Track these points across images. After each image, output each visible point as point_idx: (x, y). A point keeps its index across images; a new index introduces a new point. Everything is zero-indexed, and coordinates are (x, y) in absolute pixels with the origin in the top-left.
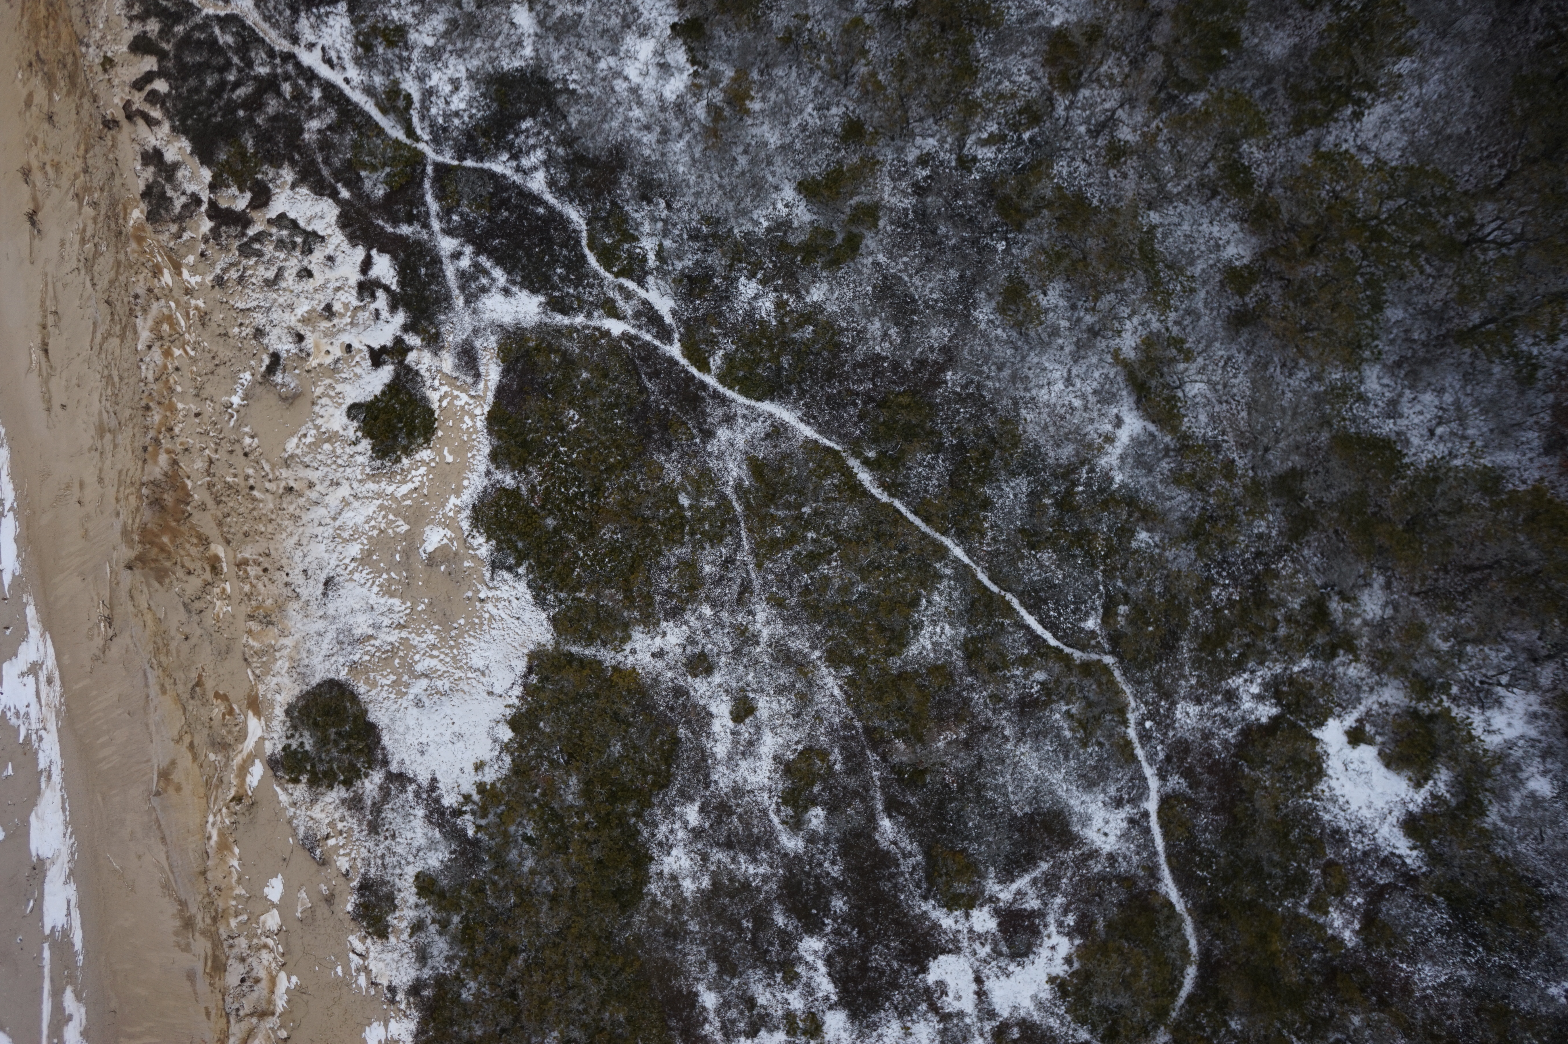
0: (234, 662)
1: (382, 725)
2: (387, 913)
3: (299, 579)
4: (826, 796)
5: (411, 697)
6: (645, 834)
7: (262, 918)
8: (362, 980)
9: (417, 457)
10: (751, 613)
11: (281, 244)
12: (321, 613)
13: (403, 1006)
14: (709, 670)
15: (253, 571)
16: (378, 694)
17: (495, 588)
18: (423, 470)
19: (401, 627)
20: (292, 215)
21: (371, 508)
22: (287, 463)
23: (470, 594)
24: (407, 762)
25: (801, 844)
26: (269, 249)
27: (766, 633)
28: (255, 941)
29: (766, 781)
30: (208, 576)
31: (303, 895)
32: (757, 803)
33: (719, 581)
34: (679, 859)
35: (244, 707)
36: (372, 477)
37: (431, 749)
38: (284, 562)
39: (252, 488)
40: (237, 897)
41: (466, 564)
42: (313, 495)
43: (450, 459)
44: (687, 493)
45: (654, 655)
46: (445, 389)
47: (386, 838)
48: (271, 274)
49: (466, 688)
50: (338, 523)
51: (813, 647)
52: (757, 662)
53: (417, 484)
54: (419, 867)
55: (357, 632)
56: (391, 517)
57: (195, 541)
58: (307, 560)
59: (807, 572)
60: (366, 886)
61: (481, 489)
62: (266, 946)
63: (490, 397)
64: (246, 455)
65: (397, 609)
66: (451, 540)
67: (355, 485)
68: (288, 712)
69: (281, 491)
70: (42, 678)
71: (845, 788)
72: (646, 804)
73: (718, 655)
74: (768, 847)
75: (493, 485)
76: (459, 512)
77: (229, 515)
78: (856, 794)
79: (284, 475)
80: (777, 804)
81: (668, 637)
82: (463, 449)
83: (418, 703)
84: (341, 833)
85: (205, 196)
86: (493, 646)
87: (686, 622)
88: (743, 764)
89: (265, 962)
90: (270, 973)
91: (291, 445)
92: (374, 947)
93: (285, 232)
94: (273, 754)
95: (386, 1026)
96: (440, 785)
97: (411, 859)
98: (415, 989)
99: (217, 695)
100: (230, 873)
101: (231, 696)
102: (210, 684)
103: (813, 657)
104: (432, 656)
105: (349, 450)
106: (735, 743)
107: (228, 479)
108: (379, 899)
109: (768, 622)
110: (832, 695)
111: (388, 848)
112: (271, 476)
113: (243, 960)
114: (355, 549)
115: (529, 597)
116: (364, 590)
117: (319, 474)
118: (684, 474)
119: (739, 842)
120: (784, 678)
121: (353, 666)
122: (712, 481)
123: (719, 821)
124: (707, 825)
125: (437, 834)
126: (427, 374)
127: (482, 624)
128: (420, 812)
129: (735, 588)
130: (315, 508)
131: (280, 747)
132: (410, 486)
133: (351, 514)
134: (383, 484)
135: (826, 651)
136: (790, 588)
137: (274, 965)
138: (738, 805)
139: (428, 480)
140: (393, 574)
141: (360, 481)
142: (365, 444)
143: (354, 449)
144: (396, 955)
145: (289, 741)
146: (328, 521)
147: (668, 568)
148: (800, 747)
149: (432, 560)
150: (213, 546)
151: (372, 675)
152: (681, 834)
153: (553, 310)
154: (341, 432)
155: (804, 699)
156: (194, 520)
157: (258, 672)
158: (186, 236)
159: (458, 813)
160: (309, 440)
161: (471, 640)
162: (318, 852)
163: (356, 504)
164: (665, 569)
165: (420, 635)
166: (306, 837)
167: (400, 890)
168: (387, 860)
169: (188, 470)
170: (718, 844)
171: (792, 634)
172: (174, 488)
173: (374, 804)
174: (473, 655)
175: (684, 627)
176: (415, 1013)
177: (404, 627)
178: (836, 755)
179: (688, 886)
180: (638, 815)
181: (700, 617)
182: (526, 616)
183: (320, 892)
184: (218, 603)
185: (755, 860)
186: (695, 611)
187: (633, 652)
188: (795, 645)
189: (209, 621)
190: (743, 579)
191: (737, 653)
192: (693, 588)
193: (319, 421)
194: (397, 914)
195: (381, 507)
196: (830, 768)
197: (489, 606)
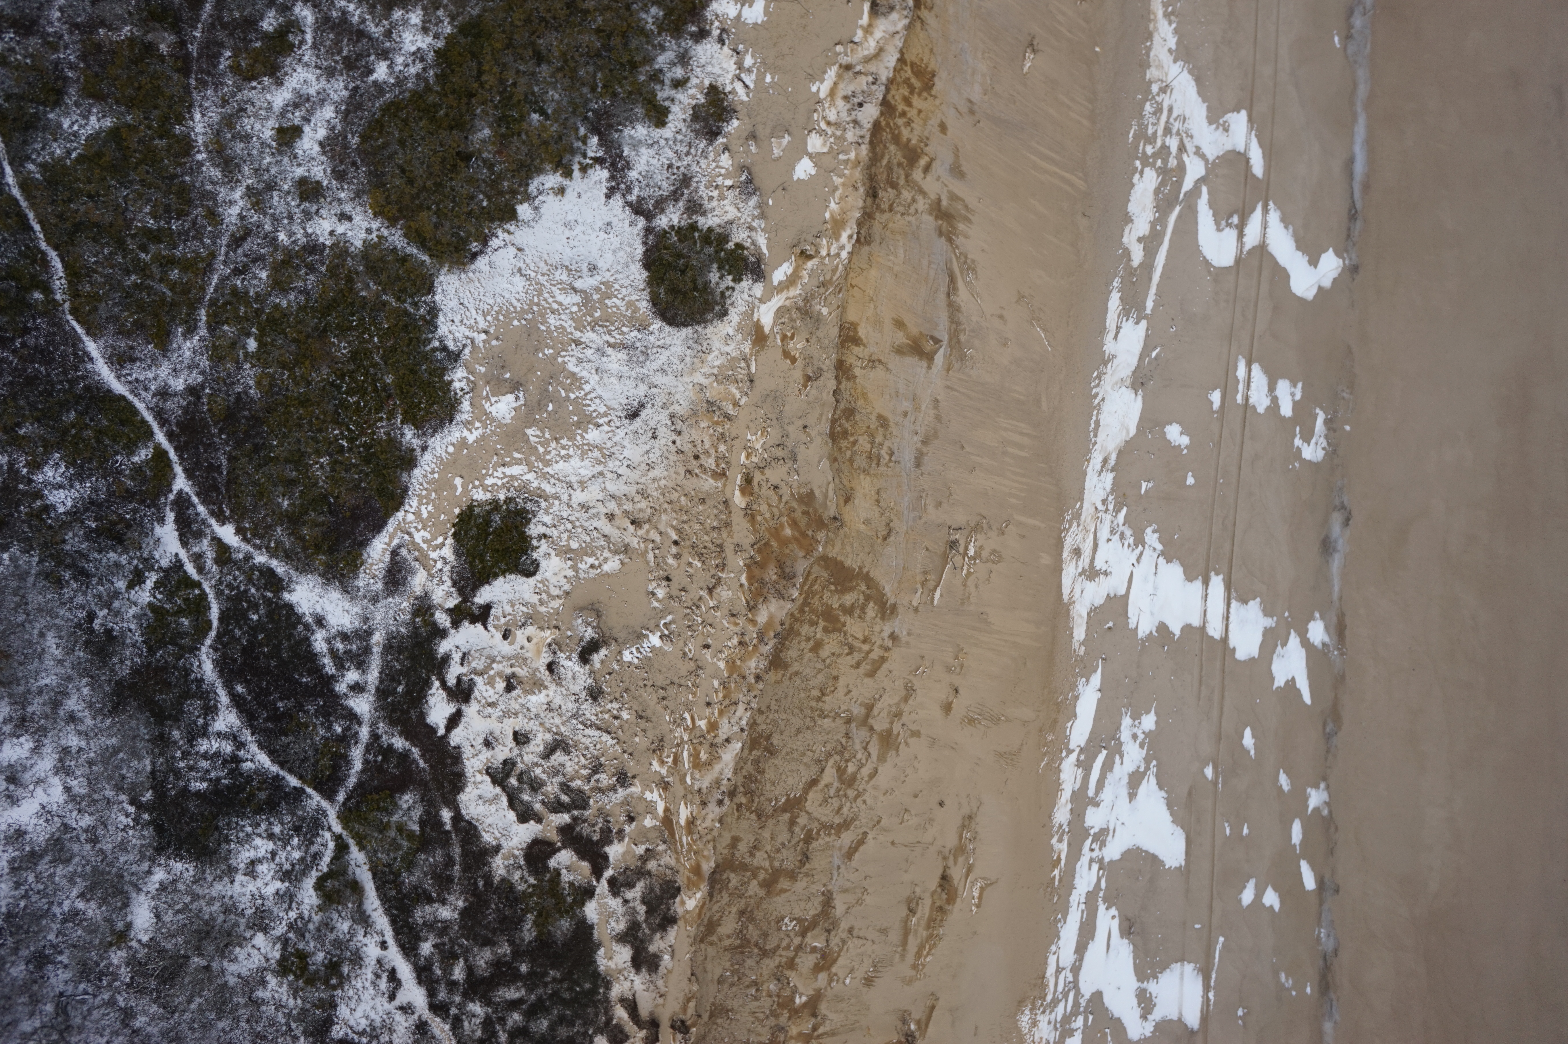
0: (764, 385)
1: (638, 265)
2: (703, 105)
3: (662, 431)
4: (252, 36)
5: (599, 278)
6: (432, 73)
7: (825, 150)
8: (748, 61)
9: (489, 496)
10: (242, 217)
11: (536, 786)
12: (654, 390)
13: (717, 24)
14: (303, 182)
15: (710, 463)
16: (630, 294)
17: (467, 337)
18: (489, 481)
19: (577, 343)
20: (512, 815)
21: (559, 467)
22: (627, 549)
23: (494, 343)
24: (627, 222)
25: (297, 9)
26: (552, 788)
27: (237, 194)
28: (839, 133)
29: (299, 70)
30: (757, 477)
31: (777, 152)
32: (318, 57)
33: (258, 259)
34: (412, 42)
35: (771, 339)
36: (542, 495)
37: (599, 224)
38: (673, 457)
39: (676, 543)
40: (841, 175)
41: (483, 369)
42: (612, 506)
43: (458, 481)
44: (244, 347)
45: (350, 219)
46: (434, 555)
47: (678, 168)
48: (559, 757)
49: (542, 264)
50: (600, 468)
51: (200, 164)
52: (256, 171)
53: (501, 469)
54: (657, 133)
55: (622, 355)
56: (541, 450)
57: (759, 518)
58: (648, 447)
59: (170, 229)
60: (713, 134)
61: (438, 436)
62: (829, 123)
63: (391, 525)
64: (668, 579)
65: (574, 360)
66: (487, 398)
67: (565, 498)
68: (724, 313)
69: (646, 526)
70: (1085, 561)
71: (231, 35)
72: (417, 97)
73: (288, 193)
74: (327, 19)
75: (424, 434)
76: (468, 422)
77: (713, 528)
78: (224, 26)
79: (636, 540)
80: (300, 48)
81: (330, 229)
82: (441, 485)
83: (593, 269)
84: (717, 187)
85: (602, 887)
86: (498, 291)
87: (307, 235)
88: (312, 91)
89: (834, 111)
90: (832, 100)
91: (612, 565)
92: (726, 82)
93: (526, 797)
94: (755, 281)
95: (739, 16)
96: (605, 191)
97: (662, 142)
98: (702, 35)
99: (794, 360)
100: (841, 199)
101: (779, 354)
102: (797, 374)
103: (204, 155)
104: (560, 304)
105: (555, 533)
106: (311, 112)
107: (699, 564)
108: (705, 120)
109: (231, 203)
110: (203, 115)
111: (680, 158)
112: (651, 545)
113: (856, 122)
114: (593, 435)
115: (441, 318)
116: (599, 391)
117: (596, 524)
118: (239, 368)
119: (351, 33)
120: (239, 147)
121: (643, 327)
122: (215, 347)
123: (360, 56)
124: (372, 58)
125: (626, 152)
126: (445, 578)
127: (497, 313)
128: (633, 174)
129: (246, 246)
130: (617, 493)
131: (745, 284)
132: (508, 471)
133: (583, 472)
134: (535, 484)
135: (189, 155)
136: (194, 223)
137: (827, 105)
138: (336, 62)
139: (487, 469)
140: (563, 394)
141: (557, 498)
142: (534, 530)
143: (548, 532)
144: (709, 69)
145: (732, 284)
146: (609, 475)
147: (300, 292)
148: (254, 84)
149: (515, 387)
150: (743, 505)
151: (629, 313)
152: (400, 60)
153: (281, 580)
154: (553, 553)
155: (229, 121)
156: (751, 538)
157: (743, 364)
158: (640, 850)
159: (599, 161)
160: (591, 560)
161: (515, 303)
162: (743, 178)
163: (573, 479)
164: (305, 292)
165: (563, 327)
166: (750, 195)
167: (684, 120)
168: (685, 150)
169: (741, 595)
170: (370, 38)
171: (214, 183)
172: (762, 583)
173: (676, 200)
174: (520, 289)
175: (310, 231)
176: (709, 15)
177: (574, 341)
178: (223, 64)
179: (415, 18)
180: (428, 89)
181: (291, 234)
182: (454, 303)
183: (758, 146)
184: (758, 446)
185: (344, 12)
186: (294, 242)
187: (369, 231)
188: (215, 173)
189: (775, 434)
190: (235, 251)
191: (271, 186)
192: (285, 263)
193: (571, 573)
194: (694, 102)
195: (547, 463)
196: (235, 56)
197: (482, 325)
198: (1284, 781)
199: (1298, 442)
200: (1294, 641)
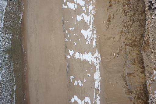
7: (154, 95)
28: (153, 98)
30: (151, 53)
35: (154, 69)
40: (151, 92)
70: (98, 58)
100: (150, 89)
102: (149, 66)
113: (151, 100)
150: (152, 50)
156: (150, 46)
184: (152, 56)
198: (70, 40)
199: (74, 78)
200: (71, 55)
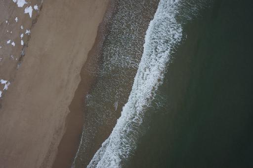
198: (22, 27)
200: (31, 7)
